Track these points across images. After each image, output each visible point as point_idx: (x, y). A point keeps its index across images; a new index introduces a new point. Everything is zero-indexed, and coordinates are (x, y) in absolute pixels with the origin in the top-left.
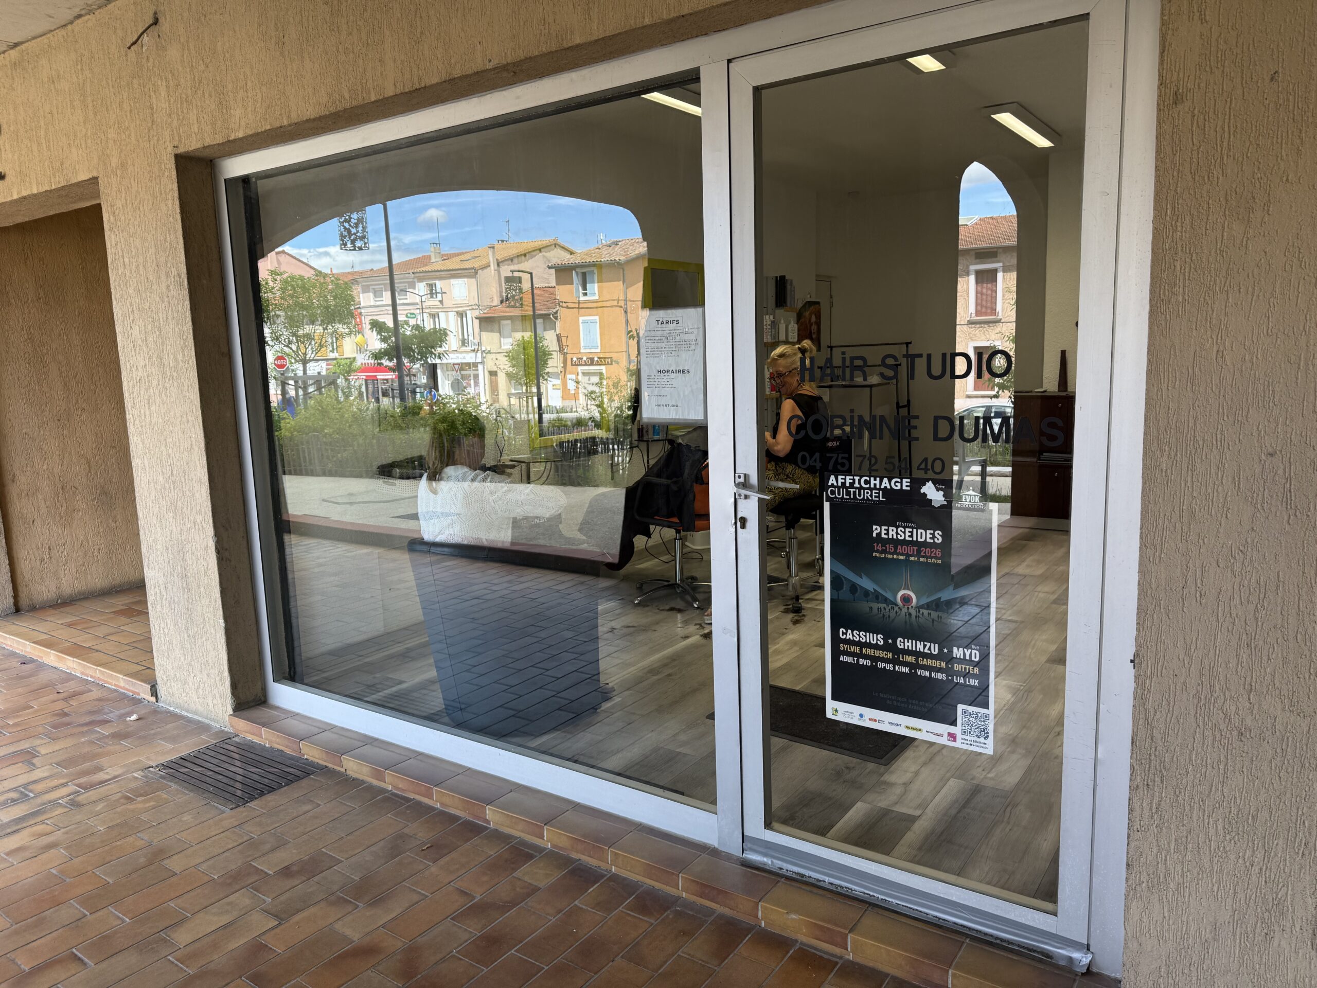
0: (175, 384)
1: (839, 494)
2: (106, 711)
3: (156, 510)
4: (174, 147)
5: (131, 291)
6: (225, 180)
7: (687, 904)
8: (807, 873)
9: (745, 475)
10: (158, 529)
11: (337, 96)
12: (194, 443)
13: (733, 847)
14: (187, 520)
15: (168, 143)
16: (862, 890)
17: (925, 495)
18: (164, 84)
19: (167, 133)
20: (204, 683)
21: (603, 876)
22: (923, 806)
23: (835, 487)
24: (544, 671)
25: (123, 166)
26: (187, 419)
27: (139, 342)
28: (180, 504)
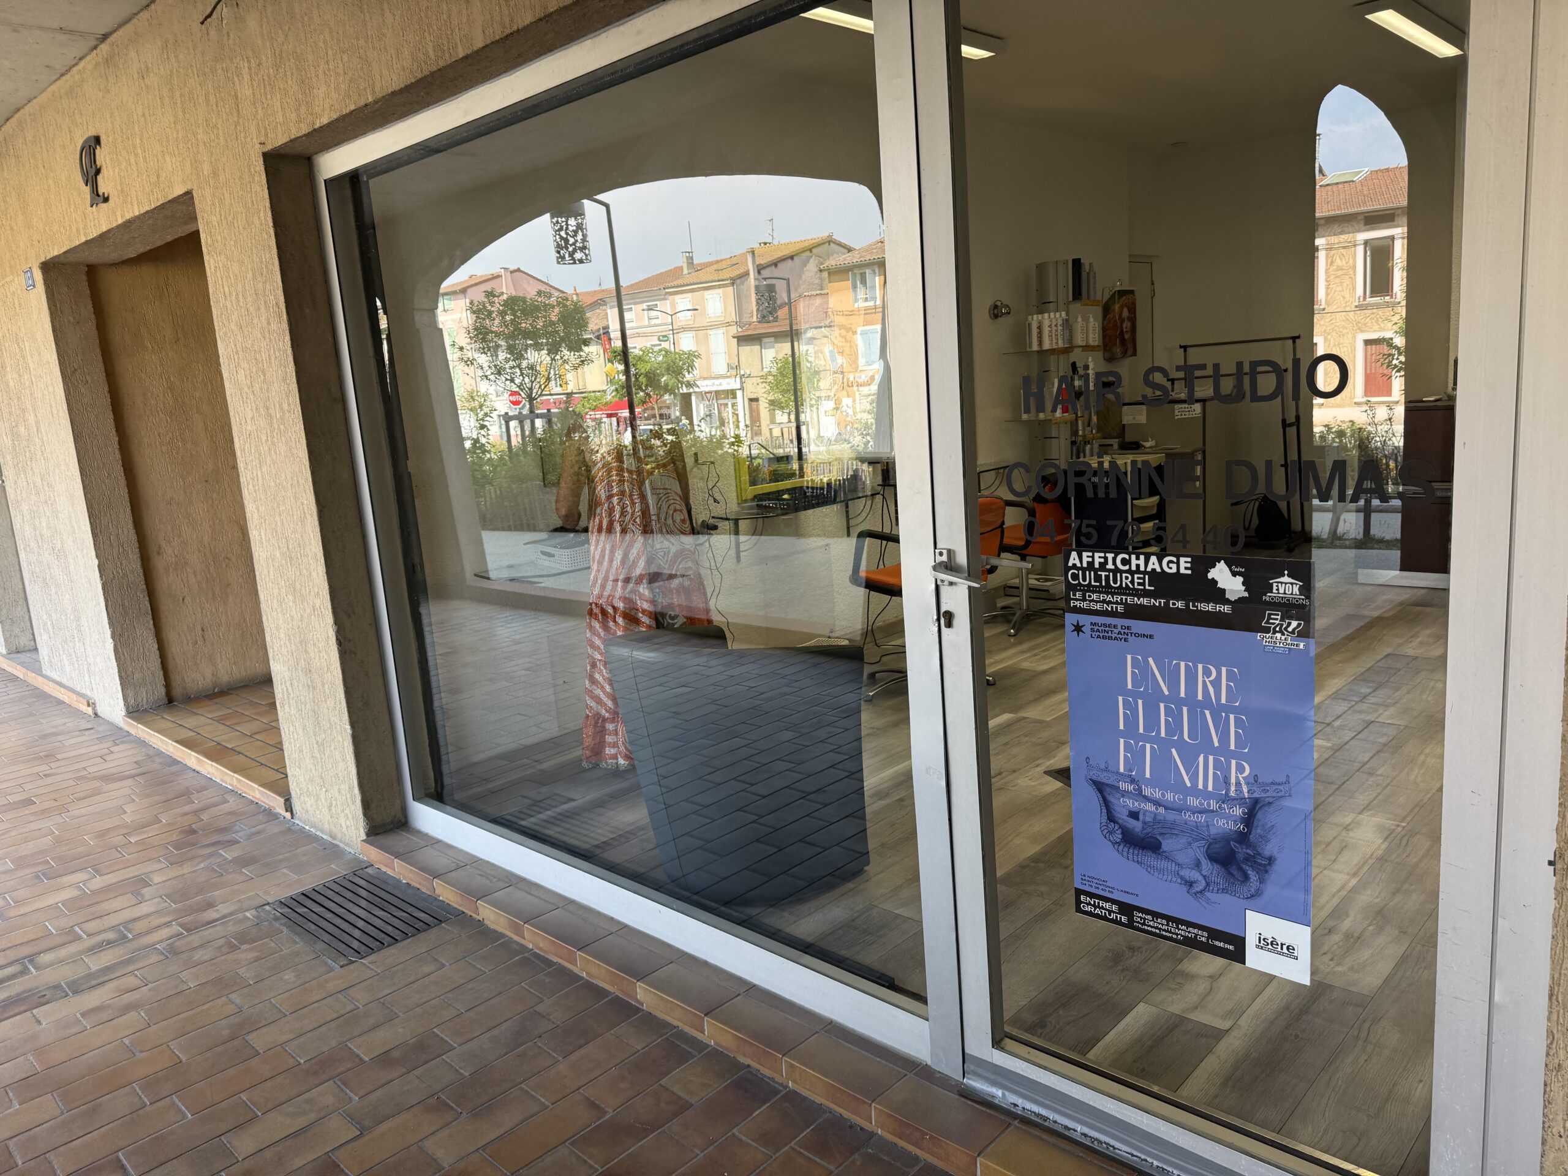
0: (283, 438)
1: (1084, 579)
2: (237, 828)
3: (276, 592)
4: (260, 143)
5: (234, 327)
6: (325, 181)
7: (883, 1144)
8: (1051, 1115)
9: (949, 551)
10: (280, 615)
11: (422, 56)
12: (306, 511)
13: (951, 1068)
14: (305, 604)
15: (255, 140)
16: (1129, 1150)
17: (1214, 582)
18: (246, 65)
19: (253, 129)
20: (336, 800)
21: (777, 1092)
22: (1236, 1013)
23: (1078, 569)
24: (748, 786)
25: (215, 174)
26: (298, 482)
27: (246, 389)
28: (297, 584)
